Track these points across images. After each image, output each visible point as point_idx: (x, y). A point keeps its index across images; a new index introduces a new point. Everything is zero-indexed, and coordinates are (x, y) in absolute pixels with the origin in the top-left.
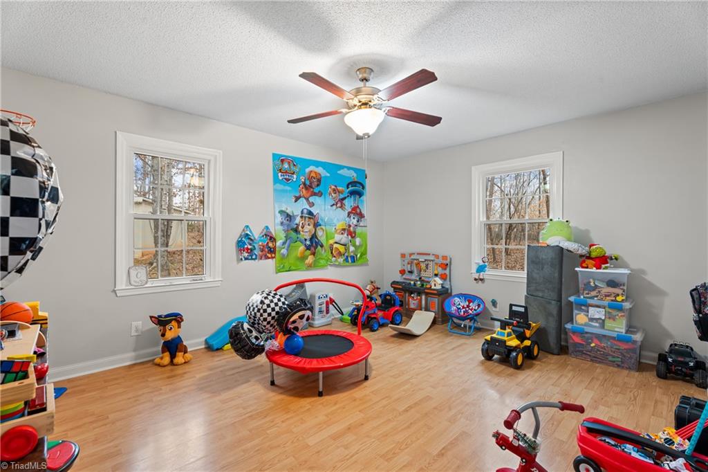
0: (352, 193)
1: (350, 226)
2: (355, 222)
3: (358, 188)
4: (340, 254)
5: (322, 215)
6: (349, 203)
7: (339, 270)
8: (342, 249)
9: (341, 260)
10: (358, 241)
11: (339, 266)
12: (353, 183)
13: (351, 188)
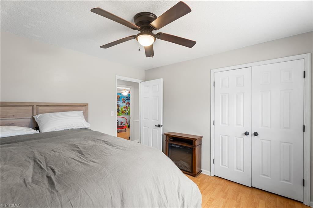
0: (127, 99)
1: (126, 107)
2: (128, 105)
3: (129, 98)
4: (124, 113)
5: (120, 104)
6: (127, 102)
7: (124, 116)
8: (125, 112)
9: (124, 114)
10: (128, 110)
11: (124, 115)
12: (128, 97)
13: (127, 98)
